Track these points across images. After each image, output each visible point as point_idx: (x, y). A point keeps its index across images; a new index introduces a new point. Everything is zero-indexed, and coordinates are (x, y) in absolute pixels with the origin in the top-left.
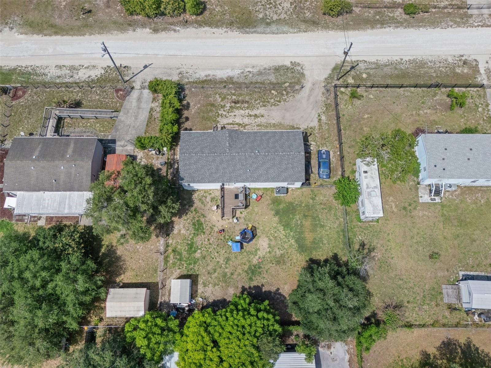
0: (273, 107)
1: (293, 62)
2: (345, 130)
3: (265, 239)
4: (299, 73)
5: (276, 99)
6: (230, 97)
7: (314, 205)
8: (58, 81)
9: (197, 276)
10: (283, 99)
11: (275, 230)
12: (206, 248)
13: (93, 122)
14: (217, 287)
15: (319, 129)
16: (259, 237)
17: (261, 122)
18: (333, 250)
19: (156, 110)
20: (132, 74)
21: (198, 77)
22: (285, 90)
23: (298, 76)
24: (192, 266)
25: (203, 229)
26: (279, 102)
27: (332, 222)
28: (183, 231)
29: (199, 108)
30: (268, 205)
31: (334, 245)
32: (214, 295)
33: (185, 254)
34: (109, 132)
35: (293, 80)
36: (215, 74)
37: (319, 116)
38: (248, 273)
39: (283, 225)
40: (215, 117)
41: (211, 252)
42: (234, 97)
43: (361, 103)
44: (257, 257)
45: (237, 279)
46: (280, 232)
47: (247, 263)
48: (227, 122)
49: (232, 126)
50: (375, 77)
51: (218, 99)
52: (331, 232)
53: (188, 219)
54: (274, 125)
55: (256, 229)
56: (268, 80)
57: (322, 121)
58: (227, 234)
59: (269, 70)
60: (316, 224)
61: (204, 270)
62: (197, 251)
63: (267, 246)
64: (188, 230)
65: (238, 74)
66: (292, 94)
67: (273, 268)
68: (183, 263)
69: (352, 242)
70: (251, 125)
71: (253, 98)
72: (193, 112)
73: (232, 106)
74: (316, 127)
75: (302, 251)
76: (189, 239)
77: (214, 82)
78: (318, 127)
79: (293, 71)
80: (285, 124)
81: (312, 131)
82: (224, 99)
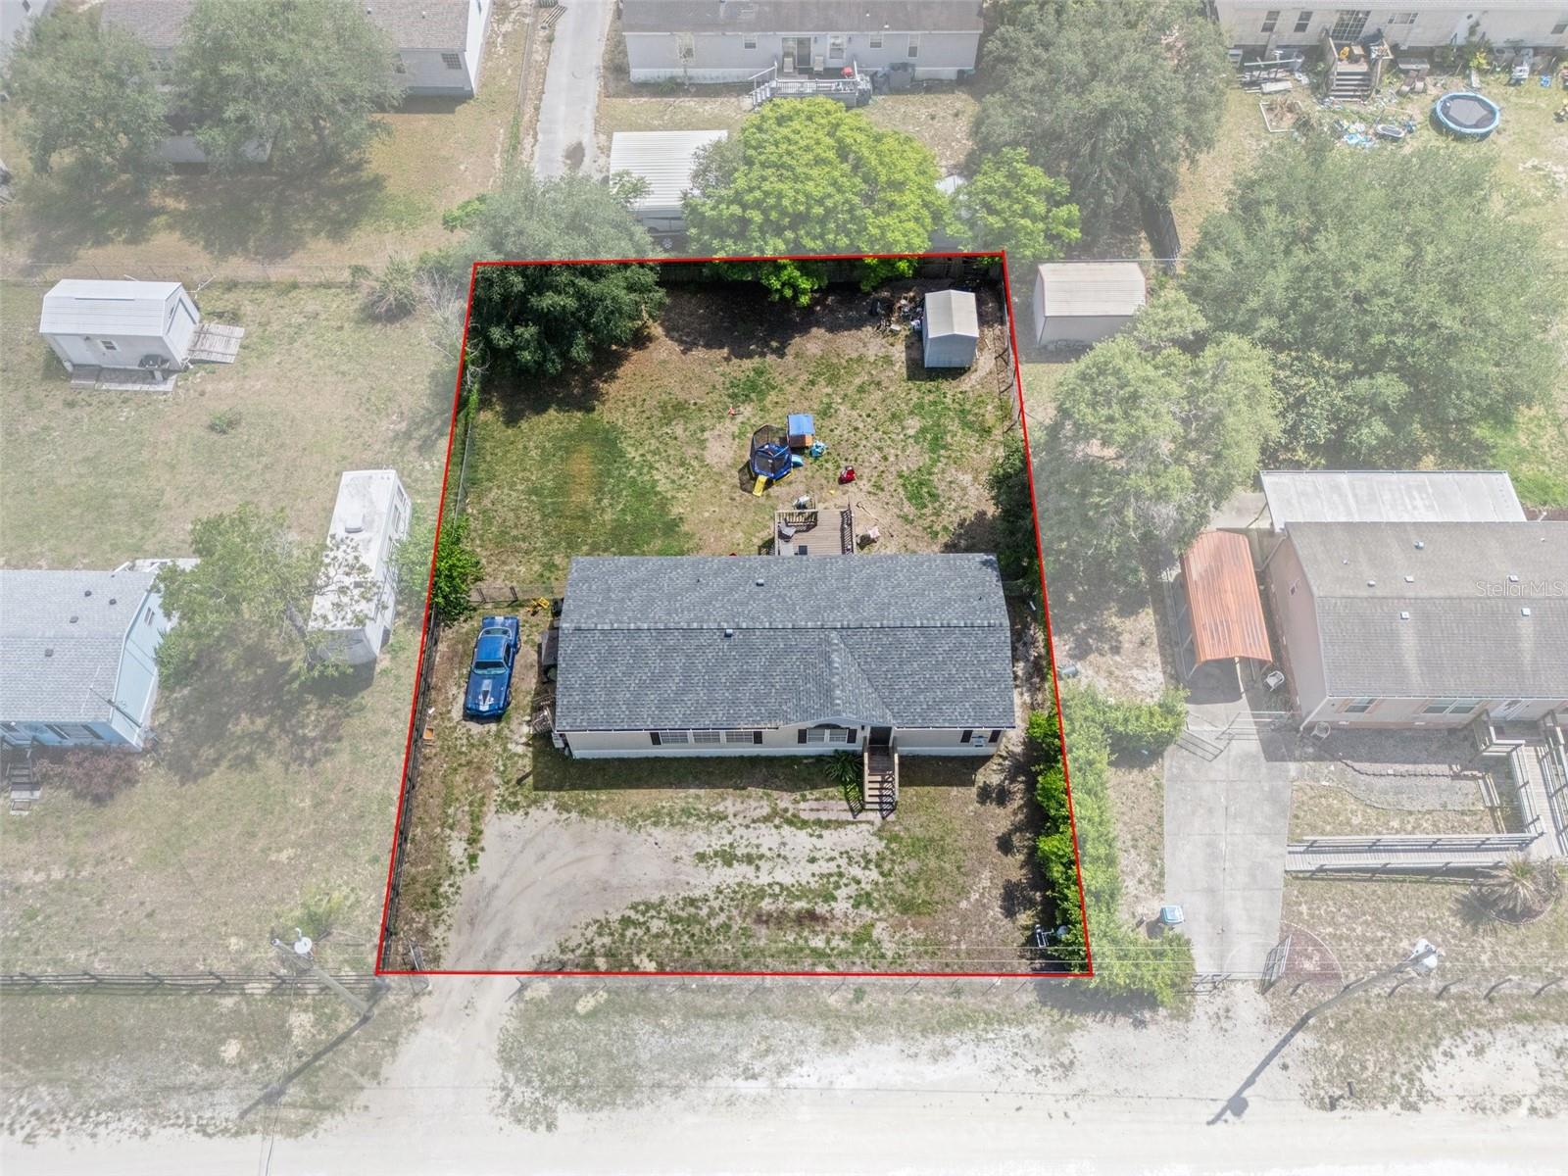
0: (655, 899)
1: (542, 1128)
3: (716, 460)
4: (524, 1068)
5: (640, 932)
6: (834, 944)
7: (552, 548)
9: (910, 378)
10: (612, 934)
11: (682, 482)
12: (893, 441)
14: (855, 355)
15: (483, 804)
16: (732, 466)
17: (709, 832)
18: (516, 436)
19: (1140, 882)
20: (1288, 1061)
23: (530, 1052)
24: (929, 398)
25: (904, 485)
26: (626, 922)
27: (503, 501)
28: (966, 478)
29: (963, 892)
30: (700, 548)
31: (510, 447)
32: (860, 340)
34: (1301, 789)
35: (555, 1026)
36: (909, 1066)
37: (473, 858)
38: (767, 383)
39: (656, 494)
40: (893, 853)
41: (877, 430)
42: (818, 942)
44: (740, 419)
45: (797, 371)
46: (668, 478)
47: (770, 406)
48: (842, 831)
49: (824, 816)
51: (885, 937)
52: (512, 477)
53: (955, 511)
54: (656, 817)
55: (742, 484)
56: (666, 1031)
57: (465, 835)
58: (831, 474)
59: (659, 1085)
60: (553, 495)
61: (892, 389)
62: (918, 433)
63: (708, 444)
64: (951, 482)
65: (800, 1063)
66: (570, 956)
67: (696, 394)
68: (956, 406)
70: (748, 821)
71: (738, 939)
72: (986, 874)
73: (826, 901)
74: (493, 809)
75: (607, 431)
76: (944, 461)
77: (911, 1021)
78: (485, 809)
79: (548, 1078)
80: (612, 824)
81: (514, 794)
82: (862, 937)
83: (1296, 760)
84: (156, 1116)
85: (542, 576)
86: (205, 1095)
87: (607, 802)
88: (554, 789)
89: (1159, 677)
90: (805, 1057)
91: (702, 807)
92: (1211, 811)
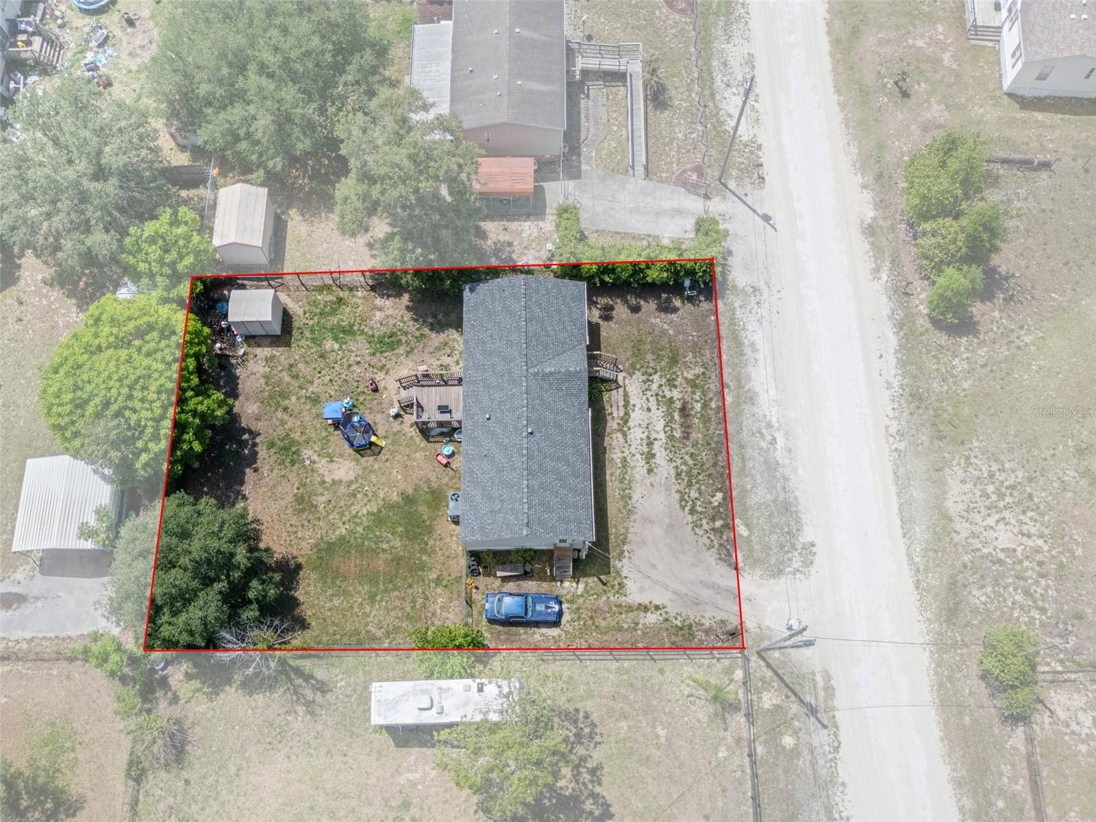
0: (677, 496)
1: (814, 549)
2: (620, 671)
3: (351, 472)
4: (782, 563)
5: (699, 503)
6: (698, 398)
7: (423, 580)
8: (715, 63)
9: (288, 345)
10: (701, 520)
11: (370, 494)
12: (343, 358)
13: (621, 135)
14: (263, 381)
15: (620, 606)
16: (358, 462)
17: (634, 467)
18: (317, 618)
20: (743, 193)
21: (749, 327)
22: (726, 526)
23: (773, 561)
24: (307, 334)
25: (382, 352)
26: (692, 511)
27: (380, 620)
28: (379, 315)
29: (664, 332)
30: (428, 481)
31: (329, 621)
32: (248, 377)
33: (334, 320)
34: (597, 165)
35: (757, 547)
36: (761, 363)
37: (657, 608)
38: (284, 439)
39: (379, 511)
40: (642, 367)
41: (333, 368)
42: (698, 407)
43: (699, 721)
44: (315, 457)
45: (274, 419)
46: (366, 505)
47: (304, 438)
48: (630, 394)
49: (622, 403)
50: (787, 772)
51: (692, 372)
52: (358, 616)
53: (404, 323)
54: (626, 498)
55: (374, 455)
56: (754, 486)
57: (642, 614)
59: (784, 488)
60: (377, 583)
61: (297, 357)
62: (337, 342)
63: (337, 478)
64: (381, 324)
65: (765, 416)
66: (715, 542)
67: (289, 490)
68: (316, 318)
69: (332, 665)
70: (626, 445)
71: (699, 449)
72: (653, 320)
73: (674, 403)
74: (624, 598)
75: (319, 551)
76: (363, 327)
77: (737, 361)
78: (624, 604)
79: (786, 549)
80: (632, 524)
81: (613, 587)
82: (693, 384)
83: (580, 165)
84: (832, 781)
85: (446, 586)
86: (816, 753)
87: (617, 529)
88: (609, 562)
89: (527, 224)
90: (761, 414)
91: (618, 472)
92: (611, 209)
